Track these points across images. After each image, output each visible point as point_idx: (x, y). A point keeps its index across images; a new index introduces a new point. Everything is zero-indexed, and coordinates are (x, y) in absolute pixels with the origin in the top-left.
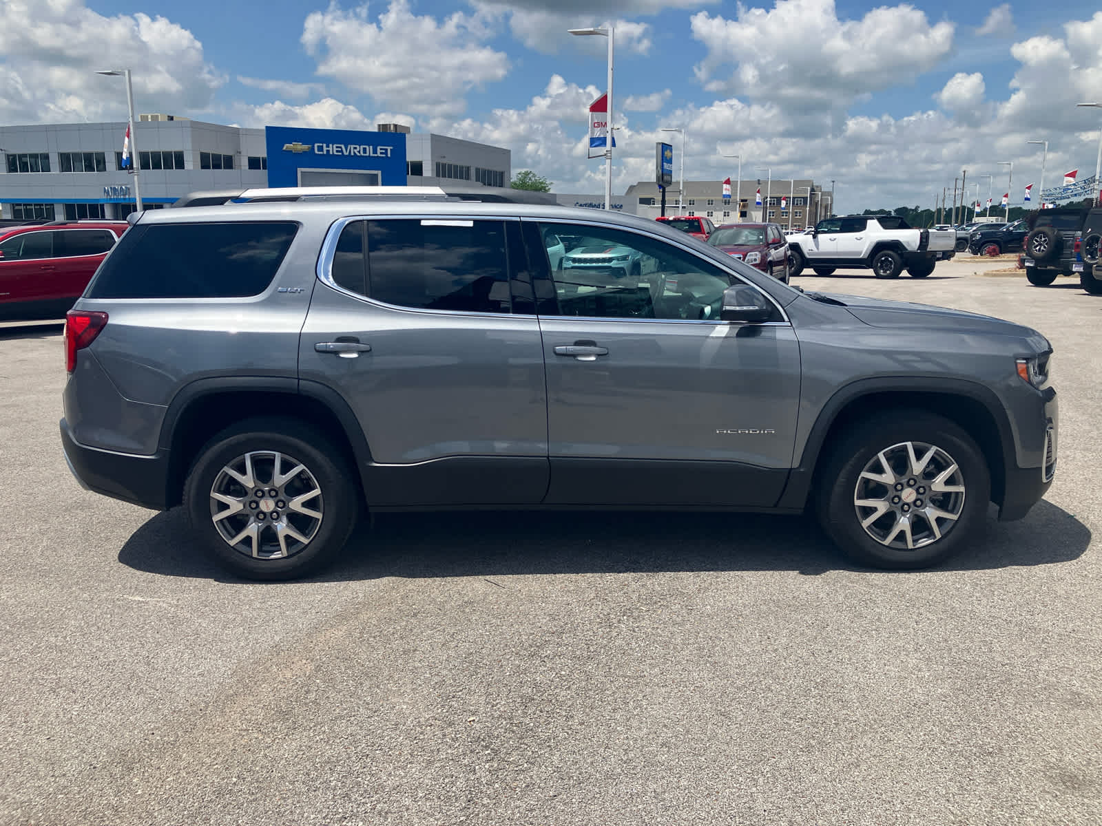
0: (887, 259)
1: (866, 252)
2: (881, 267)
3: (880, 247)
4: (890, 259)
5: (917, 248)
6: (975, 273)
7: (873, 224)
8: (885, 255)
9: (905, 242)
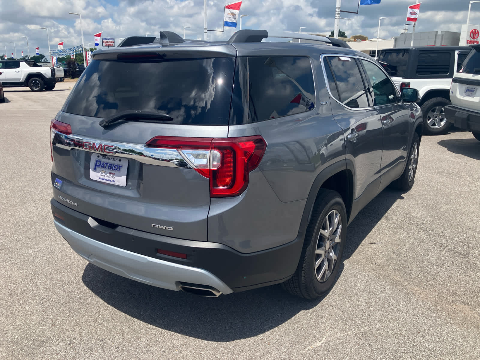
0: (35, 82)
1: (23, 78)
2: (33, 86)
3: (30, 76)
4: (37, 82)
5: (50, 77)
6: (70, 88)
7: (23, 64)
8: (34, 80)
9: (44, 73)
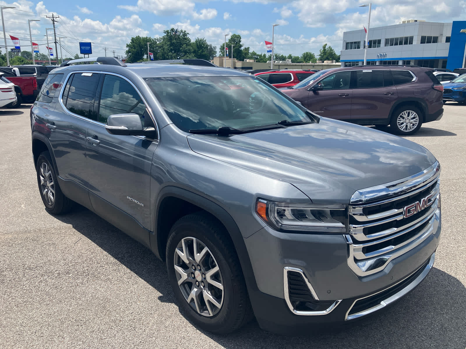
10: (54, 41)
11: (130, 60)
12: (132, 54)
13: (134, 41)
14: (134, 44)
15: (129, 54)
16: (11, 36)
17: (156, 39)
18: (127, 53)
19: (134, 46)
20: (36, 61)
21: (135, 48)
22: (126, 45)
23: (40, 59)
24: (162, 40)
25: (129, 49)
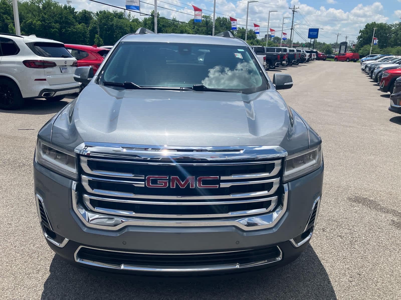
10: (291, 28)
11: (360, 45)
12: (364, 39)
13: (368, 27)
14: (367, 30)
15: (361, 39)
16: (254, 24)
17: (392, 25)
18: (358, 38)
19: (367, 31)
20: (283, 44)
21: (367, 34)
22: (359, 31)
23: (286, 43)
24: (398, 26)
25: (362, 35)
